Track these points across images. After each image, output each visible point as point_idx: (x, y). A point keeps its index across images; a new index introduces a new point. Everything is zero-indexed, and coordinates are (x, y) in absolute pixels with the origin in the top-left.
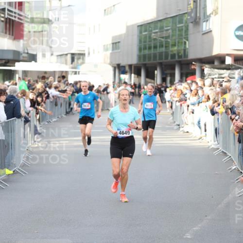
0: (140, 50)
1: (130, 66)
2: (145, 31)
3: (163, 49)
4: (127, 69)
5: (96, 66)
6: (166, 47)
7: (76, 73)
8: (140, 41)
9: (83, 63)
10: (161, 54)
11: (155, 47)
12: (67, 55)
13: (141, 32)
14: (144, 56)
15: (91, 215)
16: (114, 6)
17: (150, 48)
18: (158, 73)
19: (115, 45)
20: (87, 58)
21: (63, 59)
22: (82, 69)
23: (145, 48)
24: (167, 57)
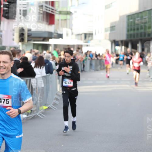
0: (128, 31)
1: (122, 41)
2: (131, 19)
3: (143, 31)
4: (120, 43)
5: (100, 41)
6: (145, 29)
7: (87, 46)
8: (128, 26)
9: (92, 39)
10: (141, 33)
11: (138, 29)
12: (81, 34)
13: (128, 20)
14: (131, 35)
15: (97, 136)
16: (111, 3)
17: (134, 30)
18: (139, 45)
19: (112, 28)
20: (94, 36)
21: (79, 37)
22: (91, 43)
23: (131, 30)
24: (145, 35)
